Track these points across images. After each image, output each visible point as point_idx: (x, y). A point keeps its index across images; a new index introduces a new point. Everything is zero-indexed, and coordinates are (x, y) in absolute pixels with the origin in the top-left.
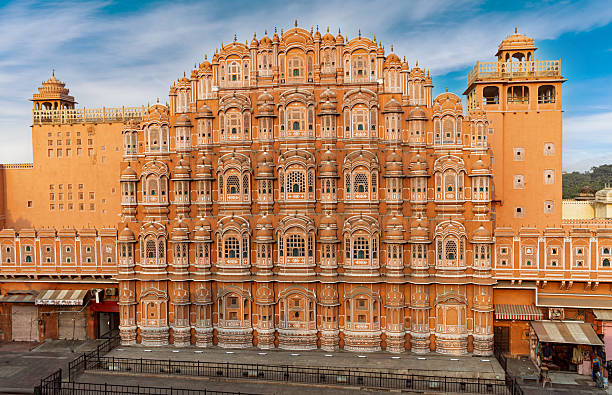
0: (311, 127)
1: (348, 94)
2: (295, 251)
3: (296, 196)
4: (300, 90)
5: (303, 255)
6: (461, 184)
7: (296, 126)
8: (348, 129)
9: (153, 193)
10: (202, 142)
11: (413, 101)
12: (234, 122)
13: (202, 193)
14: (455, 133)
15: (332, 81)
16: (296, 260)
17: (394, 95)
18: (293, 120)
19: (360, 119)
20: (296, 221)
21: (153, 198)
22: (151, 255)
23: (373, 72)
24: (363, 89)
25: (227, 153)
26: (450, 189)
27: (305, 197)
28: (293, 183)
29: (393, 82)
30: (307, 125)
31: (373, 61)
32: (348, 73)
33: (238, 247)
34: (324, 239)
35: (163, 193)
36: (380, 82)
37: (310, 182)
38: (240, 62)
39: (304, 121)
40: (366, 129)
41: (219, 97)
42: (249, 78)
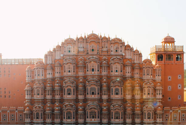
0: (98, 71)
1: (112, 58)
2: (93, 116)
3: (93, 96)
4: (94, 57)
5: (96, 118)
6: (152, 92)
7: (93, 70)
8: (112, 71)
9: (38, 94)
10: (57, 75)
11: (136, 62)
12: (69, 68)
13: (57, 95)
14: (150, 73)
15: (106, 54)
16: (93, 120)
17: (129, 59)
18: (92, 68)
19: (116, 68)
20: (93, 106)
21: (38, 96)
22: (38, 118)
23: (121, 51)
24: (117, 57)
25: (67, 80)
26: (149, 94)
27: (96, 97)
28: (92, 91)
29: (128, 54)
30: (97, 70)
31: (121, 47)
32: (112, 51)
33: (71, 115)
34: (103, 112)
35: (42, 94)
36: (124, 54)
37: (98, 91)
38: (71, 45)
39: (96, 68)
40: (119, 72)
41: (64, 58)
42: (75, 52)
